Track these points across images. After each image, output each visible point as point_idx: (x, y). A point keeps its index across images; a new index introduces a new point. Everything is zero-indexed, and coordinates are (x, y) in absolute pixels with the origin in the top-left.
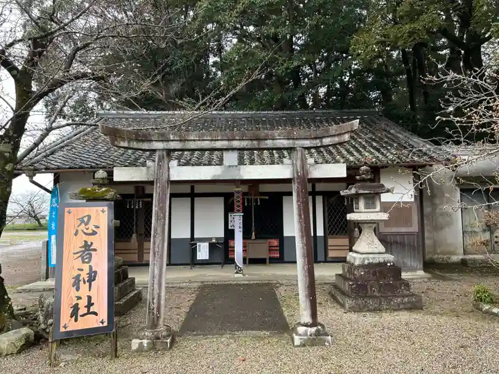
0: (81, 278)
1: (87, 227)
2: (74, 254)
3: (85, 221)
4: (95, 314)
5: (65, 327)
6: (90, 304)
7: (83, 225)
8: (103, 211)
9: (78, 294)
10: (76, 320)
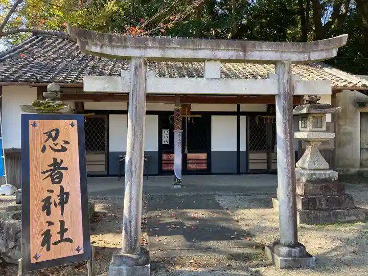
0: (52, 201)
1: (55, 142)
2: (43, 173)
3: (54, 135)
4: (70, 241)
5: (36, 257)
6: (63, 230)
7: (51, 140)
8: (72, 125)
9: (49, 219)
10: (48, 249)
